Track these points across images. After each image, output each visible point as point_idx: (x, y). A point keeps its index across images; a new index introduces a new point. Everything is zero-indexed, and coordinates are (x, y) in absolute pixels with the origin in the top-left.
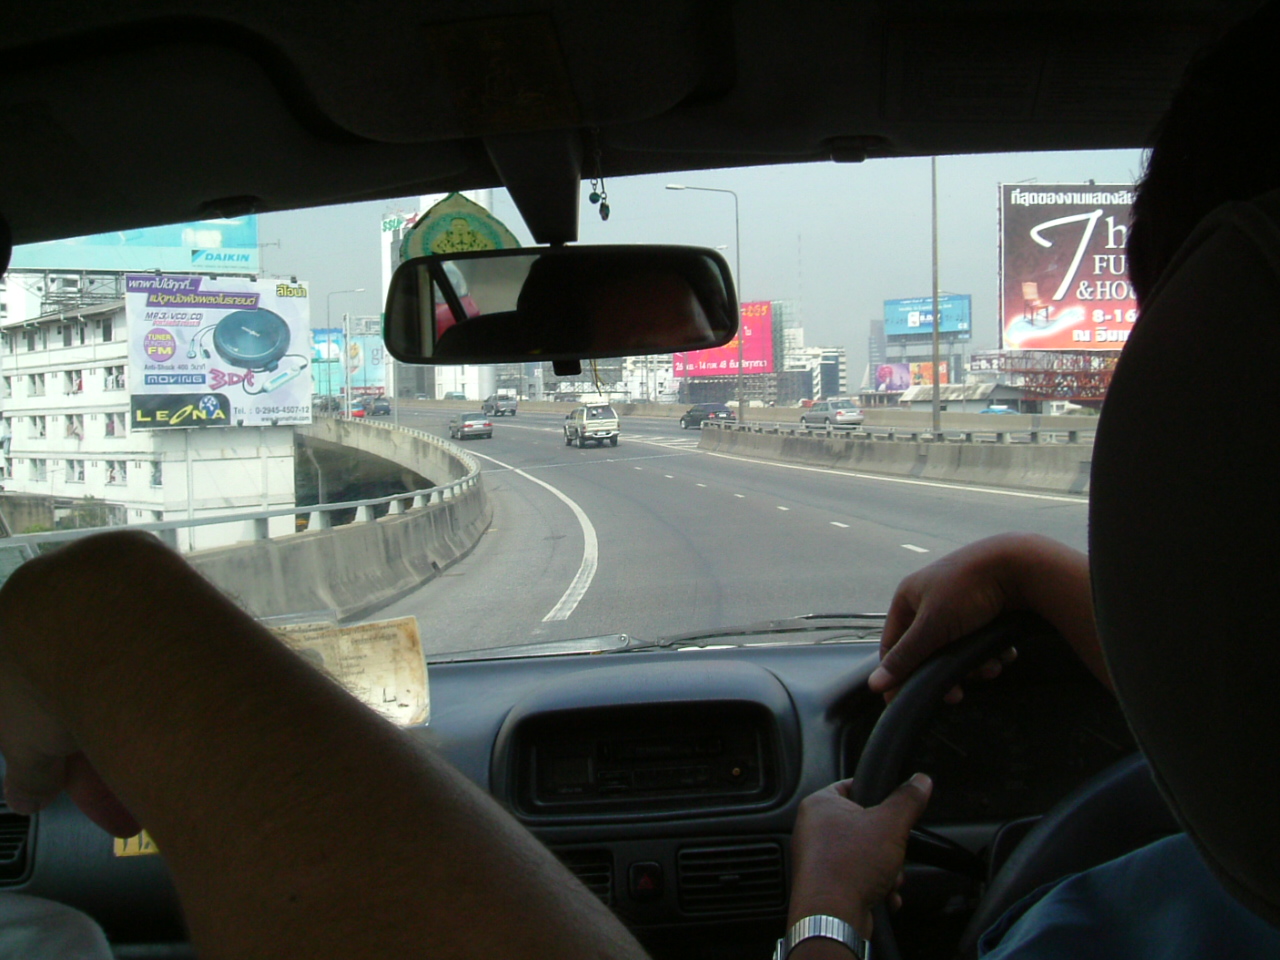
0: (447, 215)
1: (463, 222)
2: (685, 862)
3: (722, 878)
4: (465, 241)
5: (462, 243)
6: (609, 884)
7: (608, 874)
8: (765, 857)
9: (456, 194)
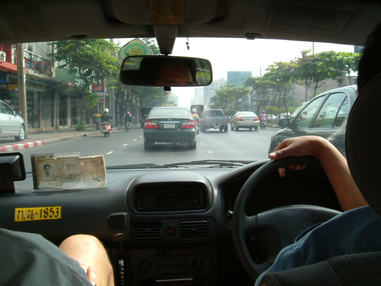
0: (133, 44)
1: (137, 46)
2: (182, 225)
3: (192, 230)
4: (137, 51)
5: (136, 52)
6: (161, 231)
7: (160, 228)
8: (203, 225)
9: (137, 39)
